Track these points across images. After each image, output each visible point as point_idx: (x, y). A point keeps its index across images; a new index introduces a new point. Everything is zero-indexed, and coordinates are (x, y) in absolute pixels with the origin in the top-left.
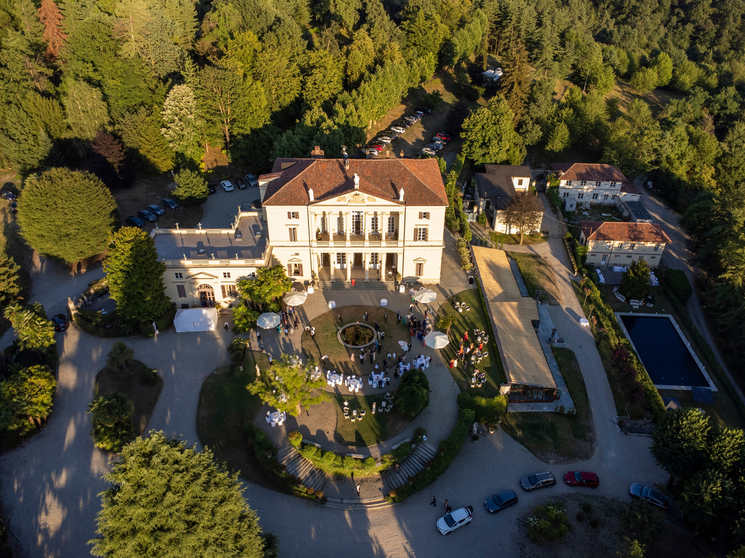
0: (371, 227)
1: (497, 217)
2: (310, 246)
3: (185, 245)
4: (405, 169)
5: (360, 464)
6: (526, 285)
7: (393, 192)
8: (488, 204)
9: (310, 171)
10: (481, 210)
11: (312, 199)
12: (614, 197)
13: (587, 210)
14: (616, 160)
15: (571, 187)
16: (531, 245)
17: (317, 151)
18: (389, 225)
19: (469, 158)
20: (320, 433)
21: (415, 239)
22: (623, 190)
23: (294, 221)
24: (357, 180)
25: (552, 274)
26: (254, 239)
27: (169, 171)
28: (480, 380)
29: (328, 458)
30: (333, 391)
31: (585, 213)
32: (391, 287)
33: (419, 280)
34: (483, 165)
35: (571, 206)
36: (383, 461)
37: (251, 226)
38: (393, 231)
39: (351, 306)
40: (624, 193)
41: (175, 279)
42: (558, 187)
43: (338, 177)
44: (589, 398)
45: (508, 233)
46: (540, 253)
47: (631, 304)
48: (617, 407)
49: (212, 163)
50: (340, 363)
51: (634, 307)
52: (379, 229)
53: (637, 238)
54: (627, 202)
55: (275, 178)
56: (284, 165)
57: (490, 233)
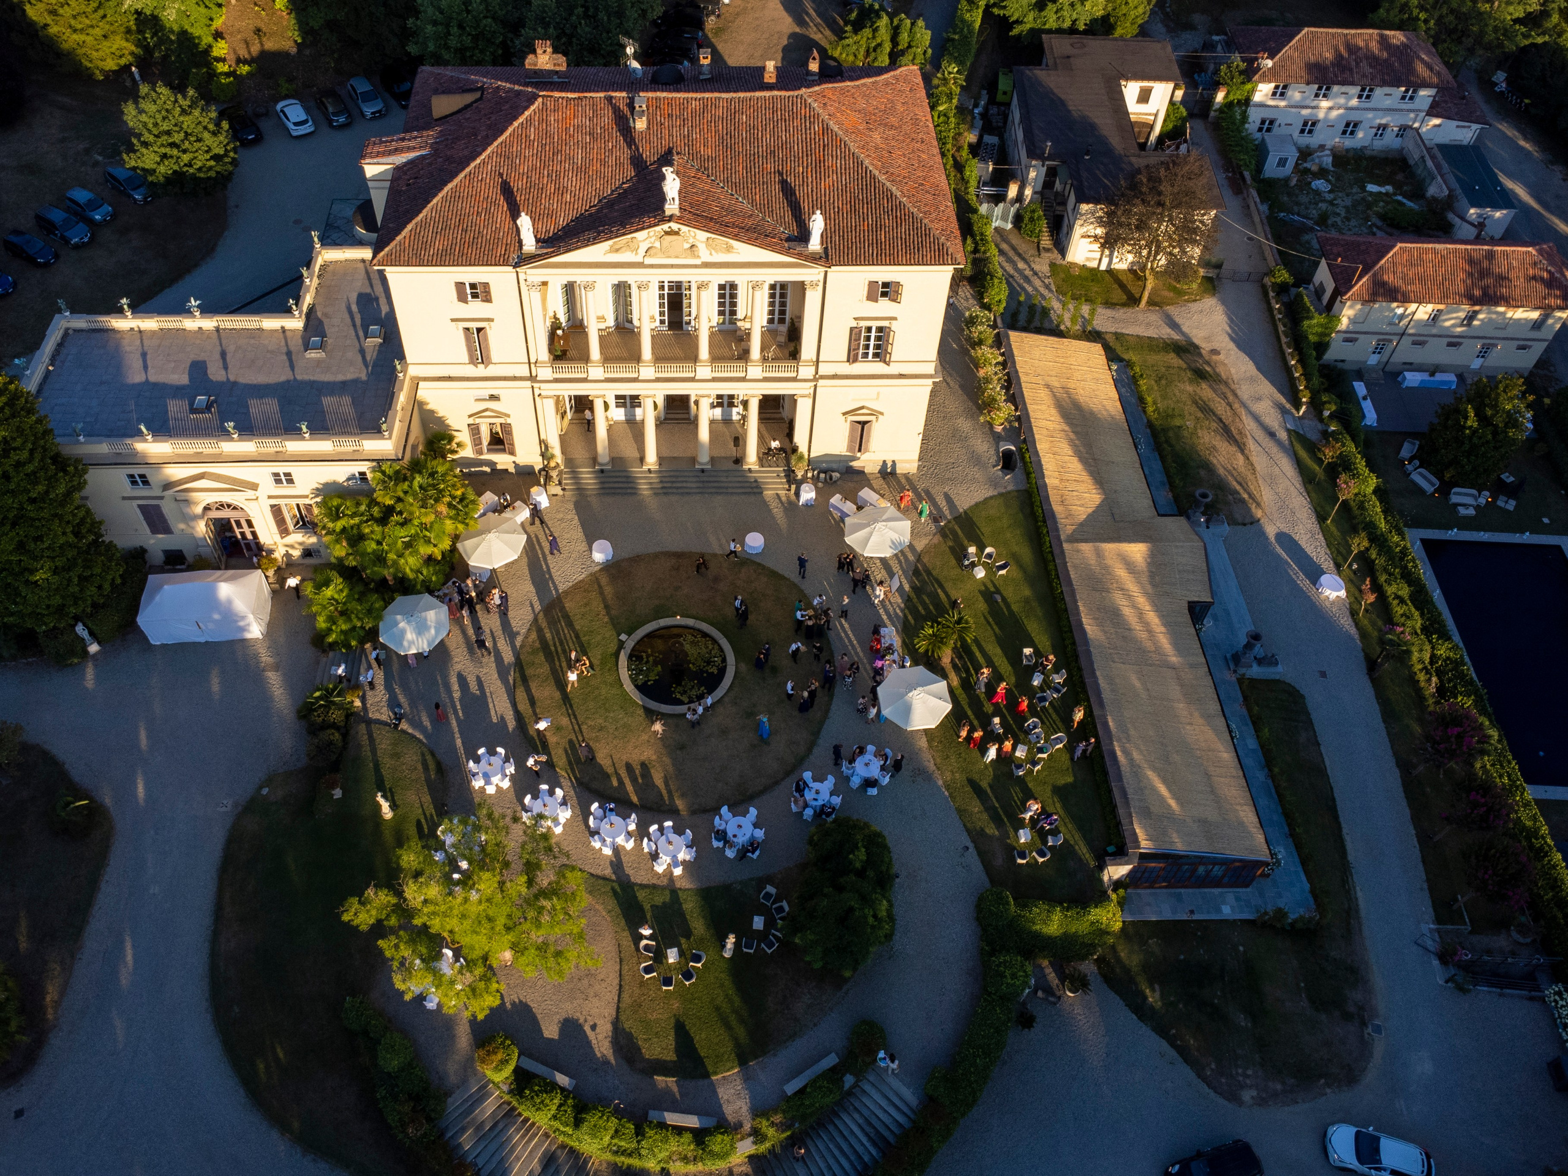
0: (716, 309)
1: (1079, 222)
2: (532, 378)
3: (153, 378)
4: (826, 129)
5: (690, 1149)
6: (1163, 458)
7: (789, 217)
8: (1051, 173)
9: (521, 136)
10: (1028, 192)
11: (529, 244)
12: (1404, 129)
13: (1322, 173)
14: (1422, 16)
15: (1282, 104)
16: (1170, 309)
17: (544, 59)
18: (772, 304)
19: (996, 11)
20: (571, 1028)
21: (852, 358)
22: (1434, 110)
23: (476, 309)
24: (672, 185)
25: (1235, 414)
26: (362, 352)
27: (126, 68)
28: (1042, 835)
29: (595, 1131)
30: (608, 872)
31: (1320, 184)
32: (774, 486)
33: (855, 464)
34: (1036, 33)
35: (1282, 162)
36: (757, 1135)
37: (354, 297)
38: (782, 321)
39: (656, 556)
40: (1437, 121)
41: (128, 489)
42: (1247, 101)
43: (611, 161)
44: (1350, 858)
45: (1103, 267)
46: (1198, 336)
47: (1454, 499)
48: (1431, 890)
49: (247, 43)
50: (629, 767)
51: (1462, 511)
52: (740, 315)
53: (1489, 298)
54: (1438, 146)
55: (412, 155)
56: (443, 105)
57: (1053, 265)
